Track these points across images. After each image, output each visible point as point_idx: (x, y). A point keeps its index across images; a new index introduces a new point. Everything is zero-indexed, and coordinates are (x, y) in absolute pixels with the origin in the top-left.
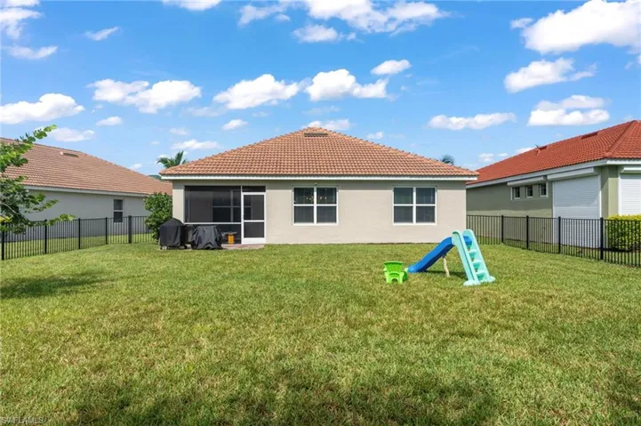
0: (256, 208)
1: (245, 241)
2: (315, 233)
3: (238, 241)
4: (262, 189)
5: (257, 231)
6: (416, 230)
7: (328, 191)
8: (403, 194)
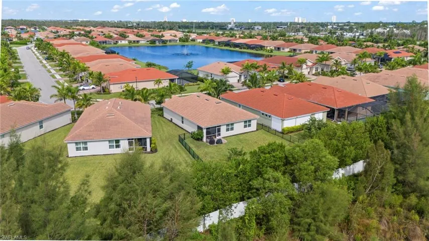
0: (219, 130)
1: (217, 137)
4: (220, 126)
5: (219, 135)
6: (248, 129)
7: (232, 124)
8: (245, 122)
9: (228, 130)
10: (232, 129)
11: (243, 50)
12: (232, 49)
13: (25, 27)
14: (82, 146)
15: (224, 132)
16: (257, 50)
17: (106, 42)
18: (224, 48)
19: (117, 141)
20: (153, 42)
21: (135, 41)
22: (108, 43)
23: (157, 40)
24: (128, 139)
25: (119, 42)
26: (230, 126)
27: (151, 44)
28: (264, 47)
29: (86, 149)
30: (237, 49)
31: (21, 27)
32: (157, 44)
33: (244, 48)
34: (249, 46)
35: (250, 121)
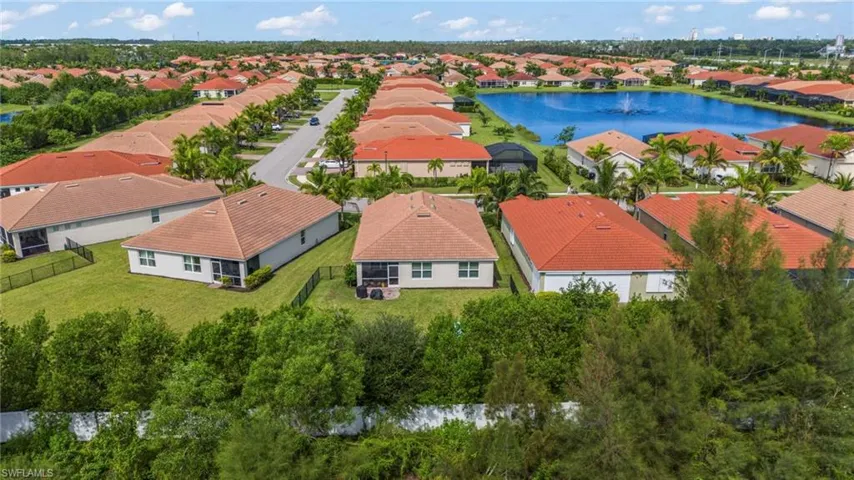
0: (395, 272)
1: (390, 286)
2: (422, 282)
3: (386, 286)
4: (397, 263)
5: (395, 281)
6: (469, 281)
7: (428, 264)
8: (463, 264)
9: (416, 274)
10: (428, 274)
11: (784, 108)
12: (760, 104)
13: (404, 55)
14: (146, 257)
15: (406, 277)
16: (818, 110)
17: (494, 83)
18: (742, 100)
19: (197, 260)
20: (588, 84)
21: (551, 82)
22: (497, 85)
23: (597, 80)
24: (212, 259)
25: (521, 85)
26: (422, 267)
27: (582, 88)
28: (842, 101)
29: (153, 263)
30: (771, 105)
31: (398, 55)
32: (597, 88)
33: (788, 103)
34: (803, 100)
35: (475, 264)
